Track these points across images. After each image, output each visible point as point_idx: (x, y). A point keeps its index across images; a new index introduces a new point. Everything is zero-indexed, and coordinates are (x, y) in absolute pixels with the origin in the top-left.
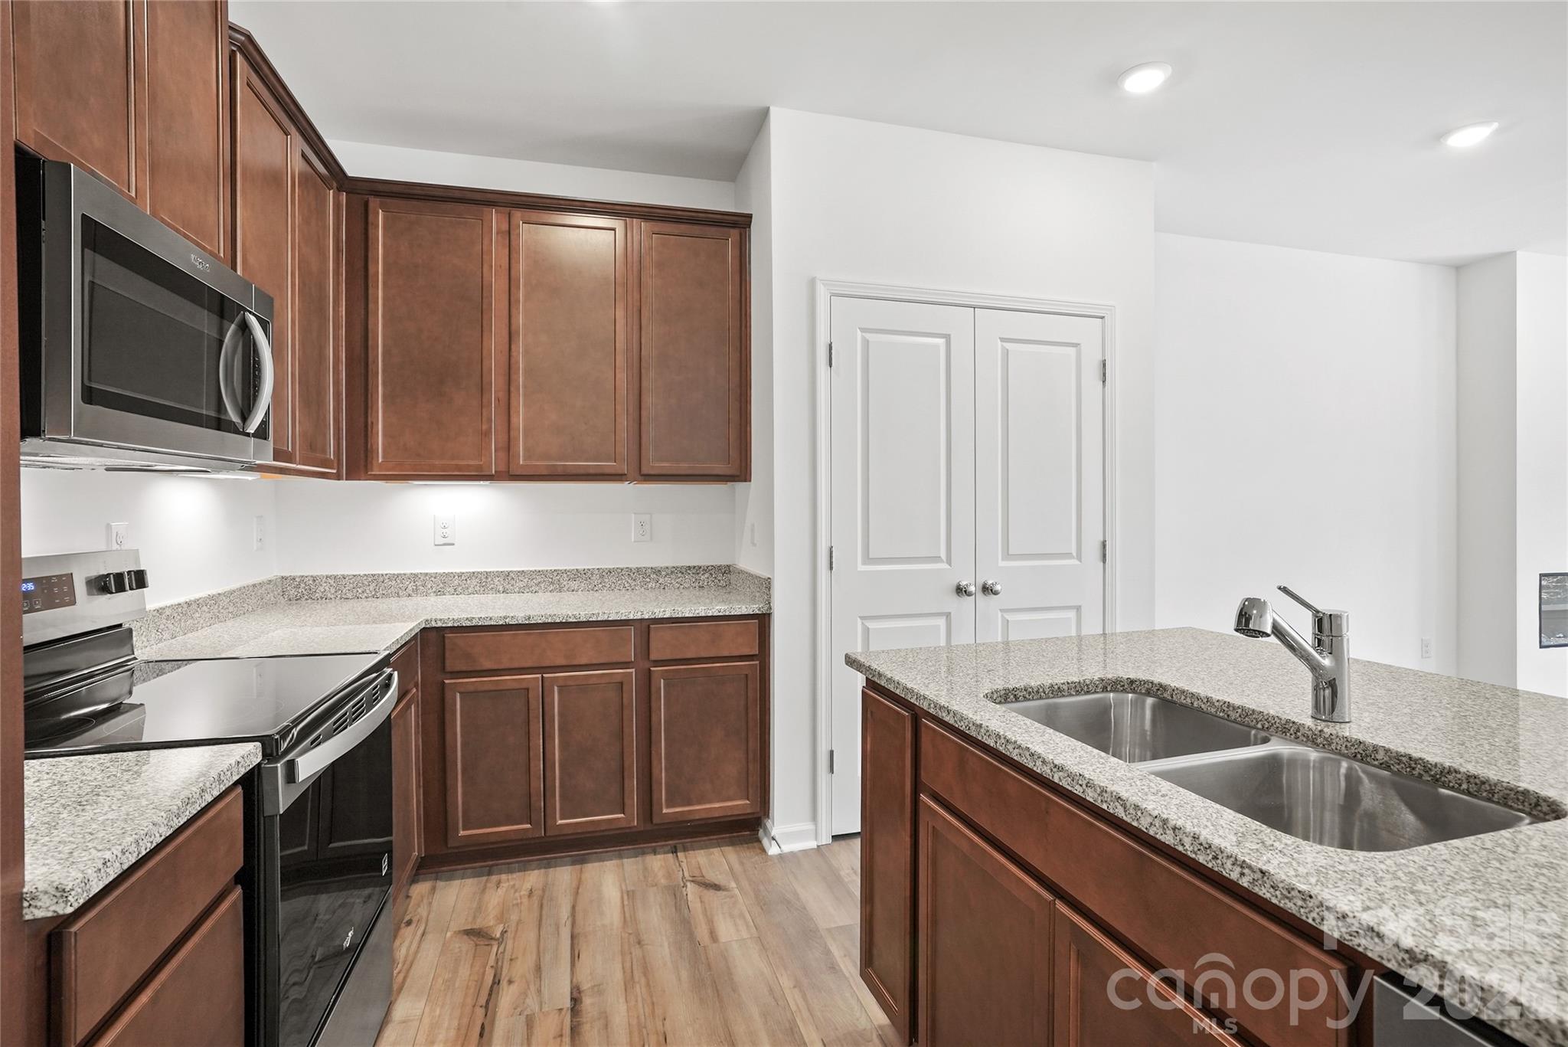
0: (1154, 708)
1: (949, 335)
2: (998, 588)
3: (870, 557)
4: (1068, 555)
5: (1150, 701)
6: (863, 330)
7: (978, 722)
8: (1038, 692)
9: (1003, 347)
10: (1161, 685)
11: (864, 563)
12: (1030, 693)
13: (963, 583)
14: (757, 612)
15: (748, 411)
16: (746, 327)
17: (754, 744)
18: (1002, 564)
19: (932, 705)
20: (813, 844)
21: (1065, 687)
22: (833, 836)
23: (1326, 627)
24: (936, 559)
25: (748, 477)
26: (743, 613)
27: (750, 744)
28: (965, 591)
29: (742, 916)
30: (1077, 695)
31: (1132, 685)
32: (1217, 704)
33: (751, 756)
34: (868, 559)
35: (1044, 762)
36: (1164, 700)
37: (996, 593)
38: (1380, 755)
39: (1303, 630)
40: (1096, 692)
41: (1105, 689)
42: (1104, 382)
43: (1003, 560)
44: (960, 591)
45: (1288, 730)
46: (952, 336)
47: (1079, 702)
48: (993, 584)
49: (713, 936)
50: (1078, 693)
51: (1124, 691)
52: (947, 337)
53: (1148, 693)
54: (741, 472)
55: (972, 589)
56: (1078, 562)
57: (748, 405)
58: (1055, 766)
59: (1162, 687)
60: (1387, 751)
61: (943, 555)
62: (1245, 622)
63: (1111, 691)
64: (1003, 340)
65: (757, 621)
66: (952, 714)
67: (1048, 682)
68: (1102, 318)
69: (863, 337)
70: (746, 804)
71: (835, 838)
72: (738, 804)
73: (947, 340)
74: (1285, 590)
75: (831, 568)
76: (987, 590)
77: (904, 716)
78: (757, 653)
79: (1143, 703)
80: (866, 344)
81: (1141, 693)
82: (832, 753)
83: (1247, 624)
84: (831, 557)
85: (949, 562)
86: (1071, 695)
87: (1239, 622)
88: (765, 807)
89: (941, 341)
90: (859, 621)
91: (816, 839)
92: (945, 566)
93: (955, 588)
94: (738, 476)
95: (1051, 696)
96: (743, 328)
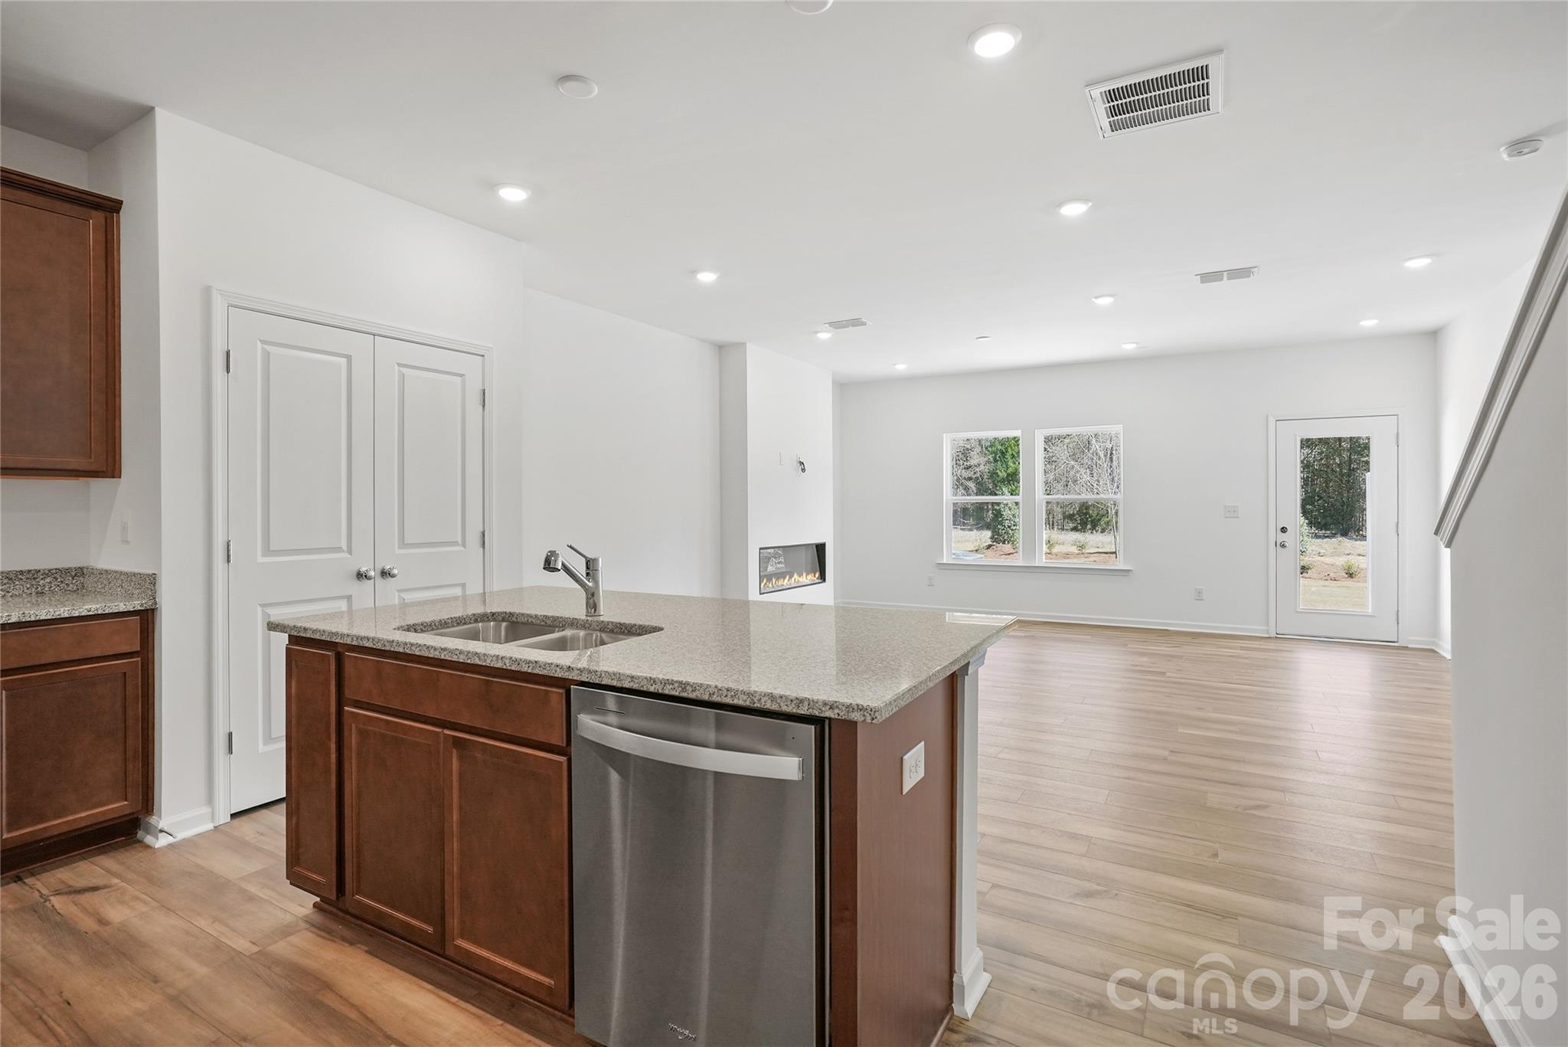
0: (507, 628)
1: (351, 356)
2: (395, 571)
3: (271, 549)
4: (455, 543)
5: (504, 624)
6: (263, 342)
7: (391, 639)
8: (431, 625)
9: (400, 371)
10: (510, 613)
11: (264, 555)
12: (425, 627)
13: (363, 569)
14: (139, 608)
15: (117, 405)
16: (114, 317)
17: (134, 742)
18: (398, 551)
19: (355, 639)
20: (210, 826)
21: (450, 621)
22: (231, 815)
23: (591, 565)
24: (339, 549)
25: (116, 473)
26: (121, 610)
27: (130, 742)
28: (366, 576)
29: (136, 898)
30: (458, 626)
31: (493, 616)
32: (541, 618)
33: (130, 754)
34: (267, 551)
35: (435, 649)
36: (513, 622)
37: (393, 576)
38: (610, 626)
39: (580, 570)
40: (470, 623)
41: (476, 621)
42: (484, 406)
43: (399, 548)
44: (361, 576)
45: (573, 623)
46: (353, 357)
47: (460, 630)
48: (390, 568)
49: (103, 922)
50: (458, 624)
51: (489, 621)
52: (349, 358)
53: (503, 620)
54: (110, 468)
55: (372, 573)
56: (463, 548)
57: (117, 399)
58: (442, 649)
59: (511, 614)
60: (612, 623)
61: (344, 546)
62: (549, 565)
63: (480, 622)
64: (399, 365)
65: (138, 617)
66: (371, 640)
67: (437, 618)
68: (483, 356)
69: (263, 348)
70: (125, 805)
71: (234, 816)
72: (116, 807)
73: (348, 361)
74: (571, 547)
75: (229, 561)
76: (385, 574)
77: (328, 655)
78: (139, 649)
79: (500, 626)
80: (267, 356)
81: (499, 621)
82: (230, 735)
83: (549, 564)
84: (228, 551)
85: (350, 551)
86: (453, 626)
87: (545, 564)
88: (147, 805)
89: (344, 360)
90: (259, 609)
91: (213, 822)
92: (346, 555)
93: (355, 573)
94: (104, 472)
95: (440, 627)
96: (110, 317)
